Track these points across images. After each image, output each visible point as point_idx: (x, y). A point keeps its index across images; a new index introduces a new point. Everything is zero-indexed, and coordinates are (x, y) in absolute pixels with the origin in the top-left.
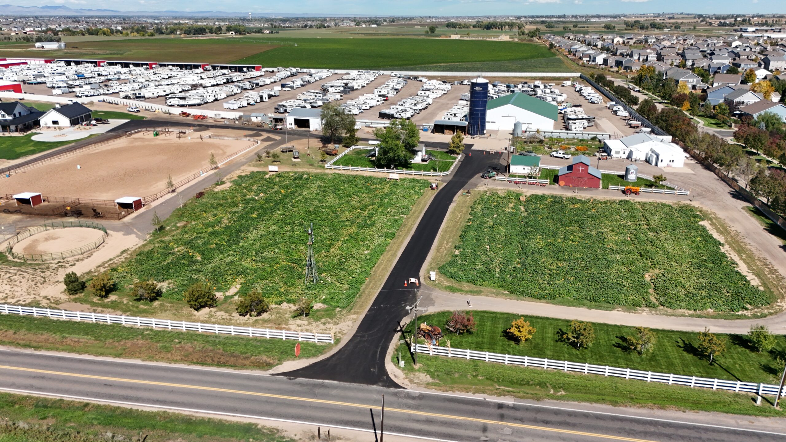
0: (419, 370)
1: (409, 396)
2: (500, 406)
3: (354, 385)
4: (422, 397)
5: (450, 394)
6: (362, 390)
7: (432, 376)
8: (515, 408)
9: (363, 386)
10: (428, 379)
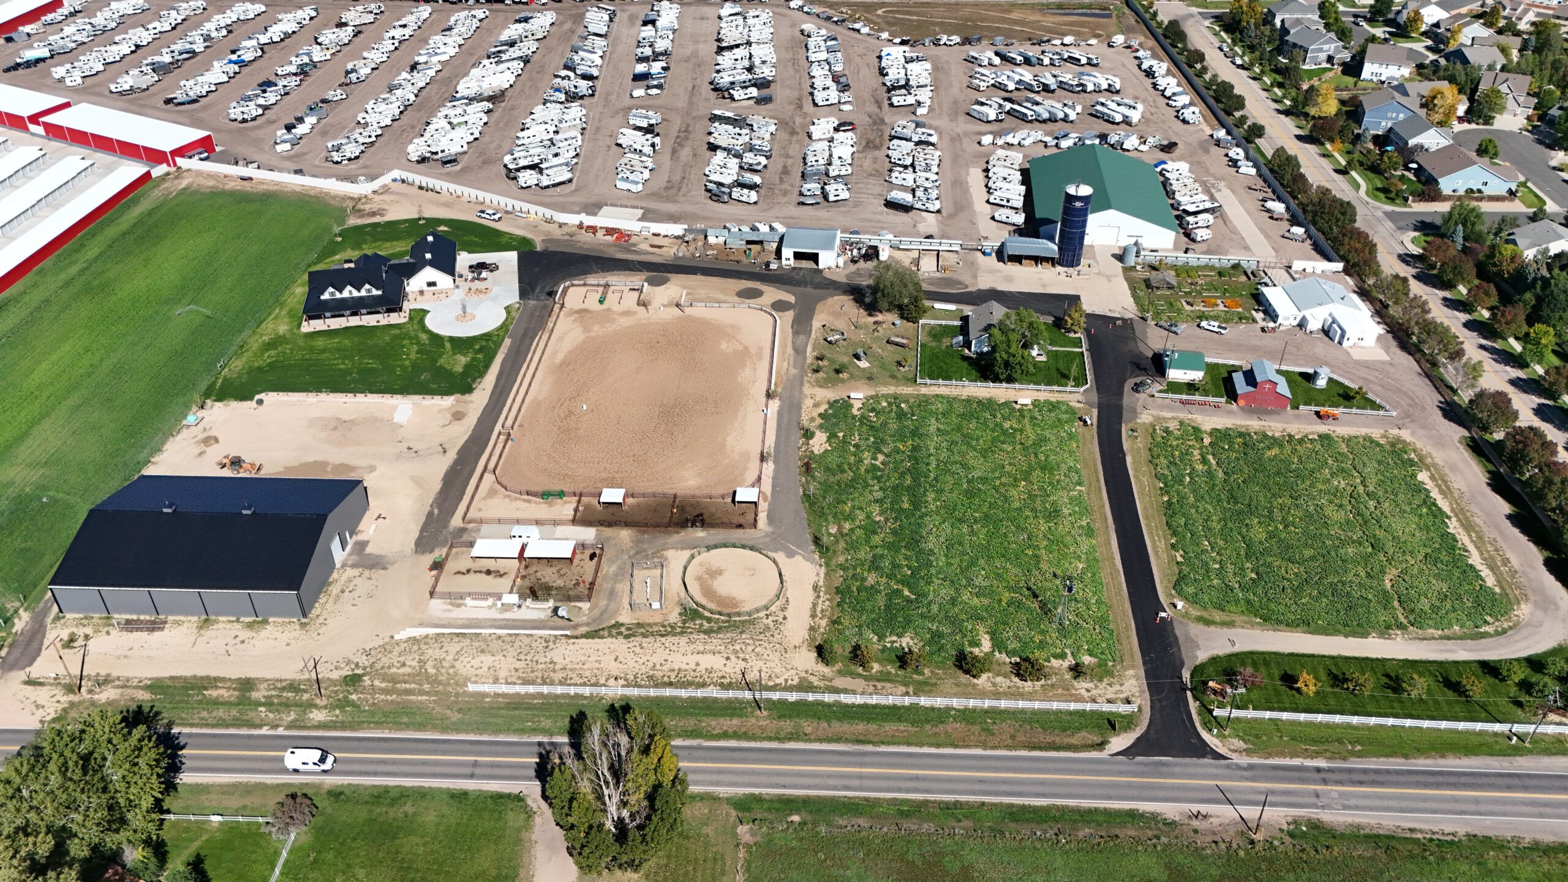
0: (1229, 736)
1: (1239, 767)
2: (1318, 770)
3: (1187, 760)
4: (1251, 767)
5: (1271, 761)
6: (1197, 765)
7: (1245, 743)
8: (1330, 770)
9: (1195, 760)
10: (1241, 745)
